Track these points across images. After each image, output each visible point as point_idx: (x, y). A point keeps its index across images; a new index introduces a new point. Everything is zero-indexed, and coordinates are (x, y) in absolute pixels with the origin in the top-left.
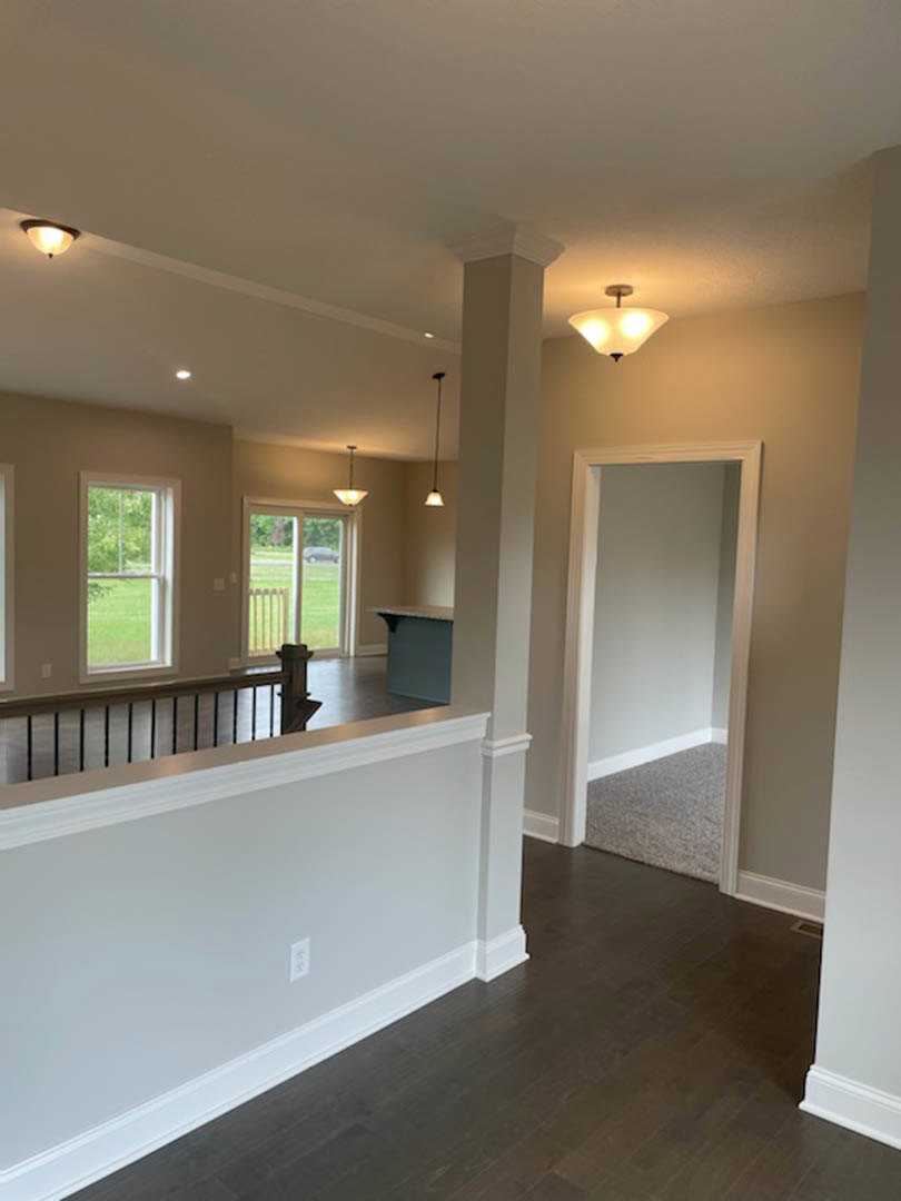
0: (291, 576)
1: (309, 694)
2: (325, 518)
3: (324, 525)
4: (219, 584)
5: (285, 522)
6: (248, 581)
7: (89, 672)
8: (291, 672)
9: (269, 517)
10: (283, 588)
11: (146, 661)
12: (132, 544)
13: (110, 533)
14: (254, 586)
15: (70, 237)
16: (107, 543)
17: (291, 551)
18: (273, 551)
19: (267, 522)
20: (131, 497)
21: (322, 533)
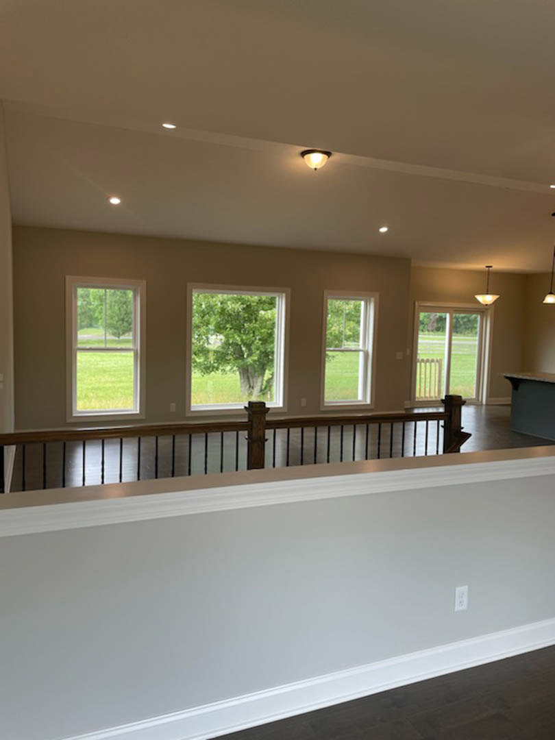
0: (444, 351)
1: (462, 428)
2: (463, 313)
3: (463, 318)
4: (399, 355)
5: (437, 317)
6: (416, 353)
7: (326, 405)
8: (451, 412)
9: (426, 314)
10: (438, 358)
11: (356, 400)
12: (347, 331)
13: (335, 324)
14: (420, 357)
15: (326, 157)
16: (334, 330)
17: (445, 335)
18: (429, 335)
19: (425, 316)
20: (347, 304)
21: (461, 322)
